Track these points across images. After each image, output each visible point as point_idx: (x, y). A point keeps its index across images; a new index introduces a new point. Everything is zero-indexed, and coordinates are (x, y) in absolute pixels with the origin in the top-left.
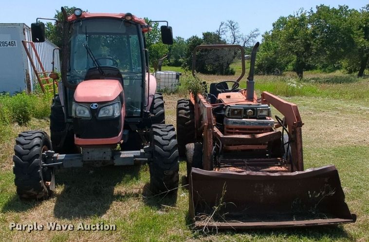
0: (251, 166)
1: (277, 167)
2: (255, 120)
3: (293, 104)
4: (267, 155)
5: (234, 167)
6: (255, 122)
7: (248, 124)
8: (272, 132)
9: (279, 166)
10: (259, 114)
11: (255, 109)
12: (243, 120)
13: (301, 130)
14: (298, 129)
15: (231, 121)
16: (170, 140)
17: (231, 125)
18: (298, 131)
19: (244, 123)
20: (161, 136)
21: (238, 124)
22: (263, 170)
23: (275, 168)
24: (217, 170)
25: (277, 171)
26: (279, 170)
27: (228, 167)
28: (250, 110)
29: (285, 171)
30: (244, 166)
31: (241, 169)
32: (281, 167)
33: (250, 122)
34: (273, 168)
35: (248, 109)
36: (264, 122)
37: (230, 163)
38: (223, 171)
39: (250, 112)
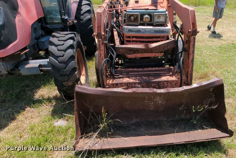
0: (144, 76)
1: (169, 77)
2: (151, 27)
5: (129, 77)
6: (151, 30)
7: (143, 33)
8: (167, 41)
9: (170, 76)
10: (156, 20)
11: (152, 14)
12: (139, 27)
15: (127, 28)
16: (65, 51)
17: (127, 34)
19: (139, 31)
20: (56, 46)
21: (133, 32)
22: (155, 80)
23: (167, 78)
24: (111, 82)
25: (168, 81)
26: (170, 80)
27: (122, 78)
28: (147, 16)
29: (175, 80)
30: (138, 76)
31: (134, 79)
32: (172, 77)
33: (146, 30)
34: (164, 78)
35: (144, 15)
36: (160, 30)
37: (125, 74)
38: (116, 82)
39: (147, 17)
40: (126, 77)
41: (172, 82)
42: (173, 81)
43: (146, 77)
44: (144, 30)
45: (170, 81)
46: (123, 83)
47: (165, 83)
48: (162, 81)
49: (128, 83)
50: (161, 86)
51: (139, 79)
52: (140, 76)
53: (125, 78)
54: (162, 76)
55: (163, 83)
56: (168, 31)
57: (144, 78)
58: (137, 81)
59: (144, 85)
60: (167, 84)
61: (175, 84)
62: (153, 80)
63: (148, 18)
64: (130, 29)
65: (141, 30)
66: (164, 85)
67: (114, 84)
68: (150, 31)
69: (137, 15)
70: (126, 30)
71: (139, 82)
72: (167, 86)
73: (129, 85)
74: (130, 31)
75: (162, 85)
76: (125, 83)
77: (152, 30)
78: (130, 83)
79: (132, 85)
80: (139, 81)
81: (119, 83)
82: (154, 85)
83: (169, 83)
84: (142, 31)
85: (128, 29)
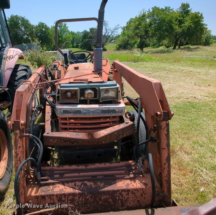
2: (96, 106)
3: (154, 81)
4: (116, 147)
6: (96, 109)
7: (85, 114)
11: (97, 88)
12: (80, 106)
13: (168, 125)
14: (163, 124)
15: (60, 109)
18: (163, 127)
19: (79, 111)
21: (71, 113)
22: (106, 189)
23: (125, 184)
24: (33, 194)
25: (128, 190)
26: (132, 187)
27: (53, 184)
28: (90, 91)
29: (140, 189)
30: (79, 181)
31: (72, 187)
32: (135, 182)
33: (89, 110)
34: (121, 185)
35: (86, 89)
36: (111, 109)
37: (58, 176)
38: (43, 194)
39: (90, 93)
40: (59, 183)
41: (135, 192)
42: (137, 190)
43: (92, 183)
44: (86, 110)
45: (132, 189)
46: (53, 195)
47: (123, 193)
48: (118, 191)
49: (61, 195)
50: (118, 198)
51: (81, 187)
52: (81, 181)
53: (57, 185)
54: (118, 180)
55: (121, 194)
56: (122, 110)
57: (88, 184)
58: (77, 191)
59: (88, 197)
60: (128, 194)
61: (141, 195)
62: (102, 188)
63: (92, 94)
64: (65, 109)
65: (82, 110)
66: (122, 197)
67: (38, 196)
68: (95, 111)
69: (76, 90)
70: (59, 110)
71: (79, 193)
72: (128, 198)
73: (63, 199)
74: (65, 112)
75: (119, 196)
76: (57, 196)
77: (98, 110)
78: (65, 195)
79: (68, 198)
80: (80, 190)
81: (48, 195)
82: (105, 197)
83: (130, 193)
84: (84, 111)
85: (63, 109)
